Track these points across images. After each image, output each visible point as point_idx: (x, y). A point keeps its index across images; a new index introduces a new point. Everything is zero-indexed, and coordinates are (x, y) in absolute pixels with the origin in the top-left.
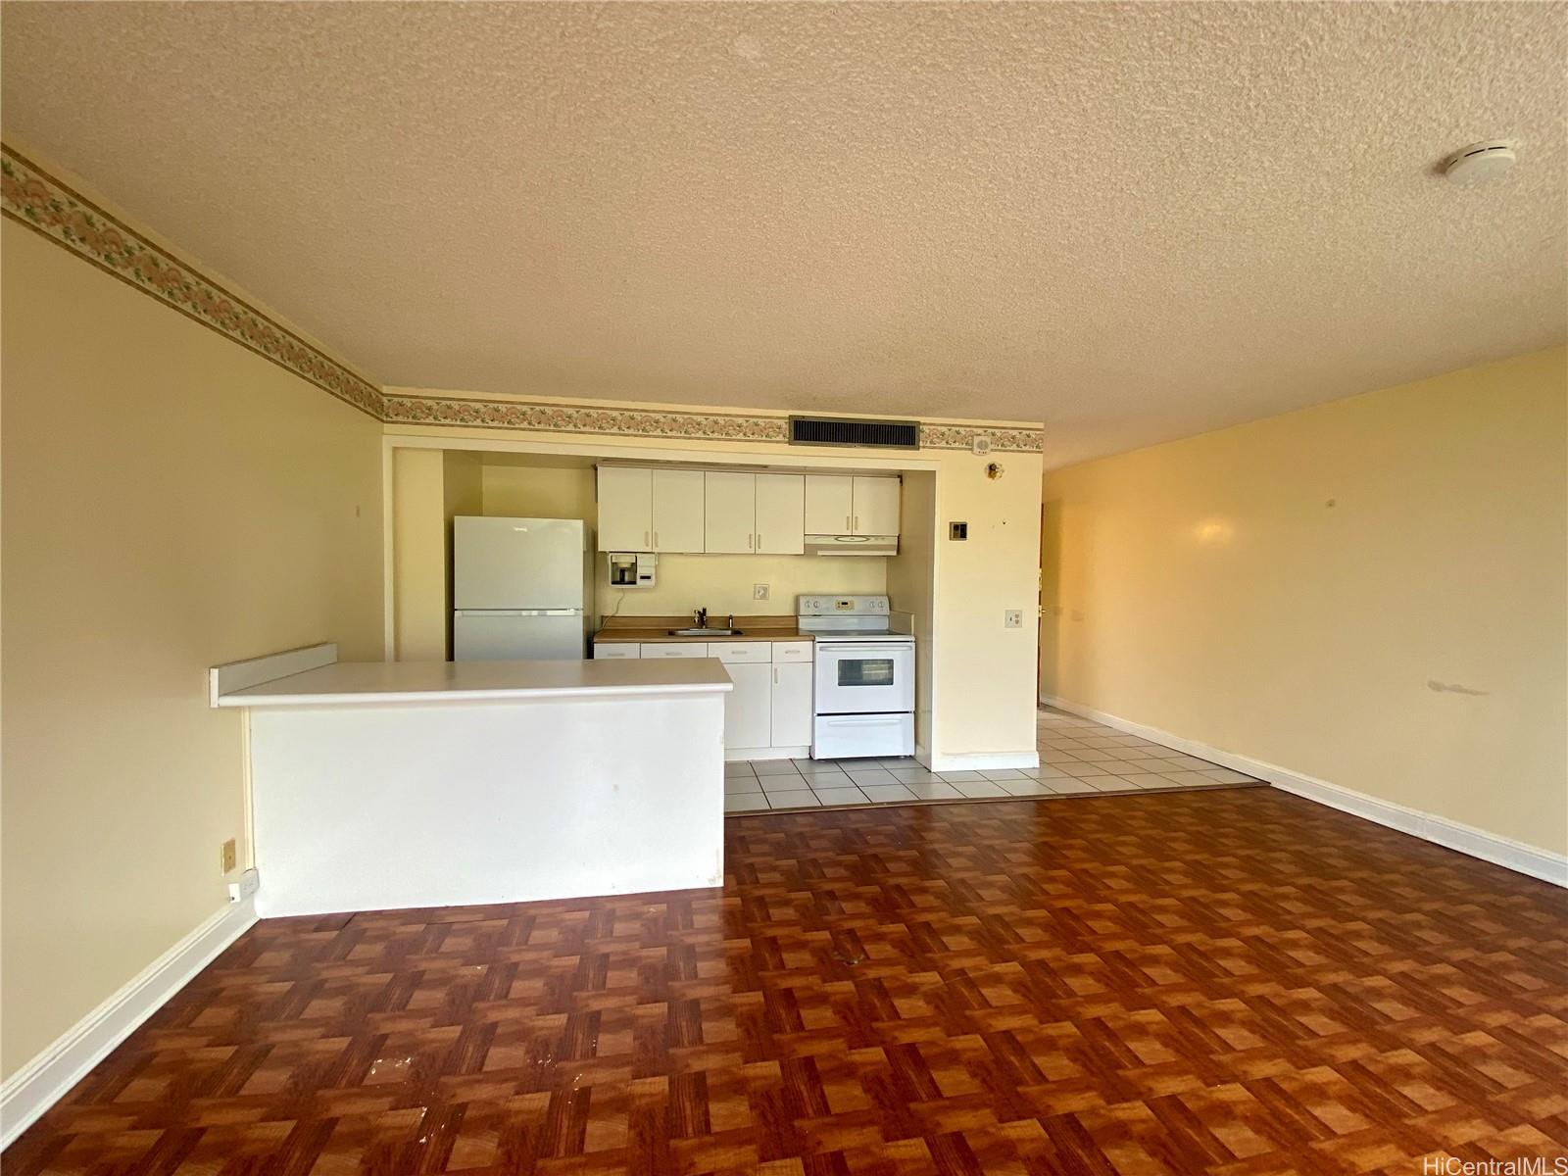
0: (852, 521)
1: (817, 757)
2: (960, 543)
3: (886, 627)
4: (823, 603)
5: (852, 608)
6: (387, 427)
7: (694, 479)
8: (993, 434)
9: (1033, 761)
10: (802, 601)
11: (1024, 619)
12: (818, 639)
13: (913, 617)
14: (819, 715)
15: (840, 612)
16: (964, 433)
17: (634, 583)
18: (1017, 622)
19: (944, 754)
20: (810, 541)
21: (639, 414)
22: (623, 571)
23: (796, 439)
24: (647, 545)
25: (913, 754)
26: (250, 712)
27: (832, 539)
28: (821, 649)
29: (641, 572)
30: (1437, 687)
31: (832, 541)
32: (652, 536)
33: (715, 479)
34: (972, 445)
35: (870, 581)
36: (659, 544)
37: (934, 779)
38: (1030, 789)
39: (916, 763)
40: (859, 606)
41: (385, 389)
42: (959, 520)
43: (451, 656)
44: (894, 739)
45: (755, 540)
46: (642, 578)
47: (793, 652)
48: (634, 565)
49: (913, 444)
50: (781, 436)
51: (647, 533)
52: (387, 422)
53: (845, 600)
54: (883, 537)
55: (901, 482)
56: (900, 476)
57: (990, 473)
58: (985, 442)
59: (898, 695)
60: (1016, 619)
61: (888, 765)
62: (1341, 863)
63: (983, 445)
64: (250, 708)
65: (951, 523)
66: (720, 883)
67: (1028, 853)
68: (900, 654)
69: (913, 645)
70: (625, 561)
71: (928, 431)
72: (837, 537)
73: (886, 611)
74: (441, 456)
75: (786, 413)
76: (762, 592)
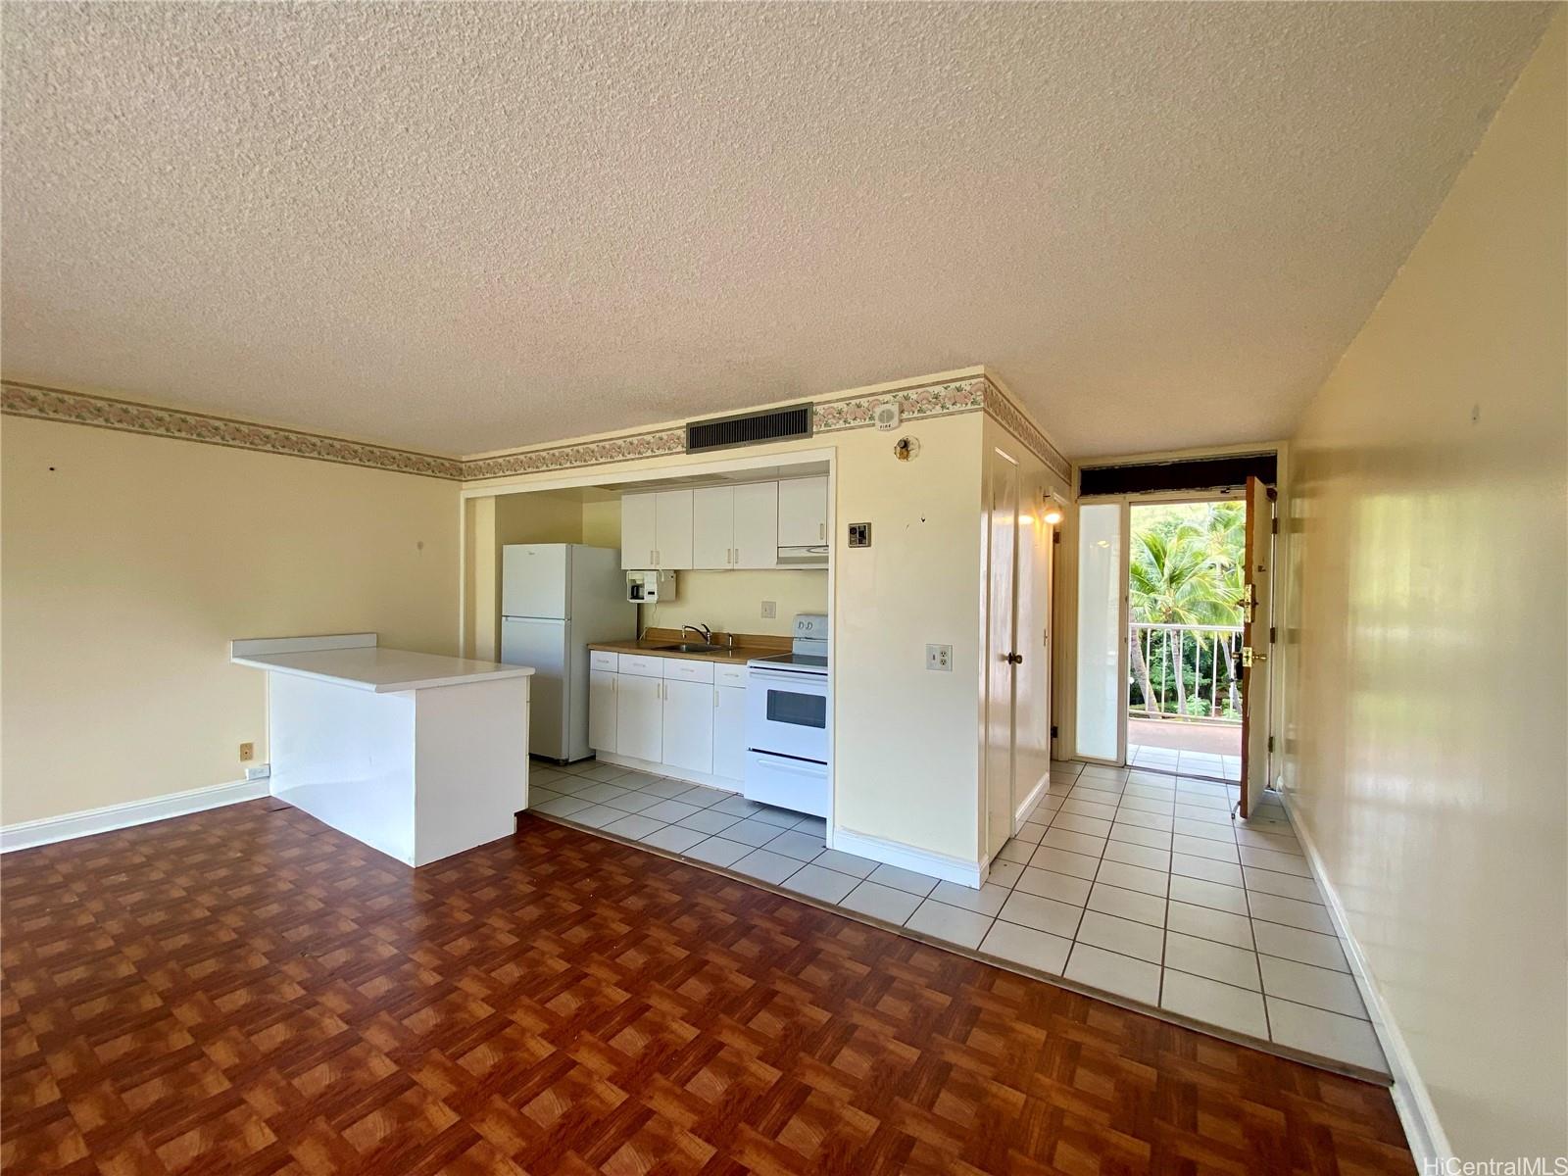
0: (826, 528)
2: (862, 552)
4: (817, 624)
6: (464, 485)
8: (907, 398)
9: (969, 875)
10: (797, 621)
12: (751, 664)
16: (866, 405)
17: (642, 598)
18: (943, 662)
20: (784, 554)
23: (691, 447)
24: (652, 563)
27: (804, 550)
28: (751, 675)
29: (647, 588)
31: (804, 553)
32: (655, 555)
34: (874, 419)
36: (660, 562)
42: (859, 519)
45: (733, 554)
46: (649, 593)
48: (643, 582)
49: (805, 431)
50: (680, 447)
51: (652, 552)
52: (464, 481)
57: (901, 454)
58: (889, 411)
60: (940, 658)
63: (887, 416)
65: (849, 526)
70: (638, 578)
71: (822, 412)
72: (810, 548)
75: (683, 422)
76: (769, 609)
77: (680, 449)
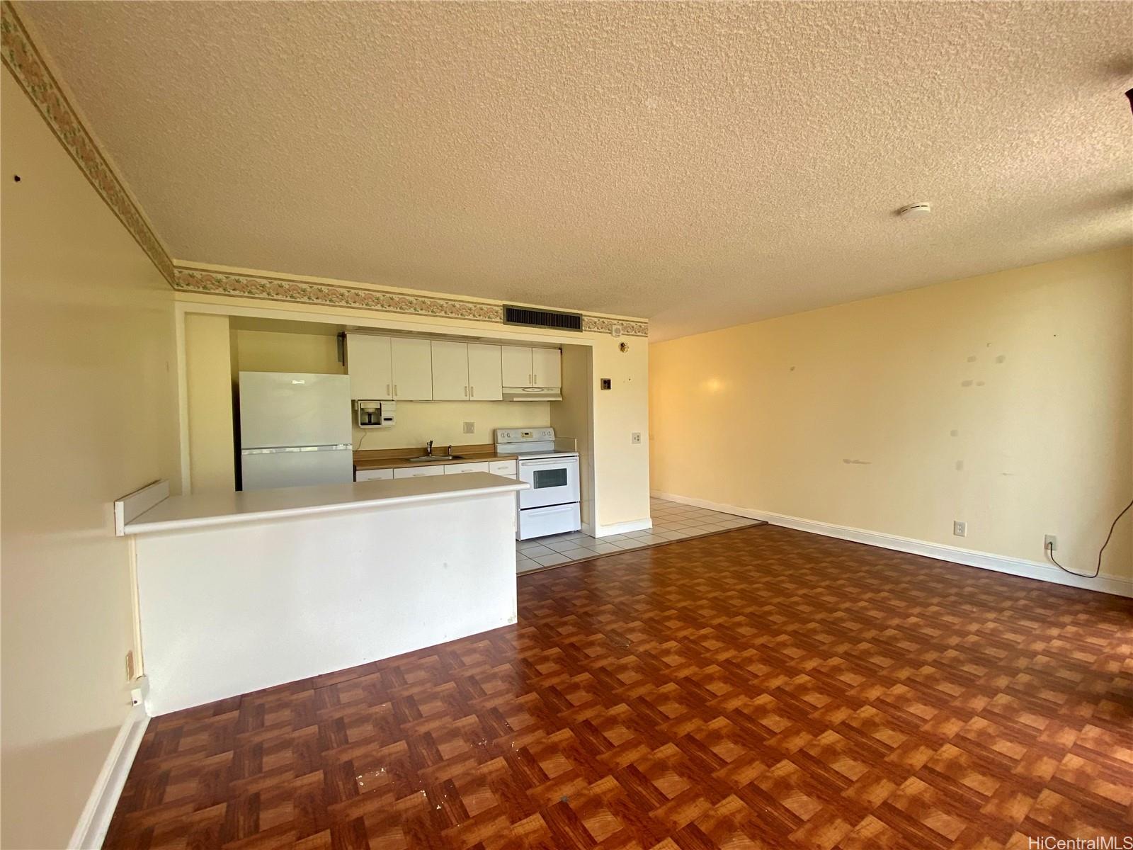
0: (532, 378)
1: (523, 538)
2: (607, 392)
3: (553, 448)
4: (513, 435)
5: (532, 437)
6: (178, 295)
7: (424, 345)
8: (622, 324)
9: (648, 524)
10: (499, 434)
11: (642, 438)
12: (520, 458)
13: (576, 440)
14: (522, 510)
15: (524, 440)
17: (378, 423)
18: (638, 440)
19: (603, 526)
20: (507, 391)
21: (397, 296)
22: (370, 415)
23: (508, 320)
24: (389, 395)
25: (579, 529)
26: (135, 540)
27: (521, 389)
28: (523, 464)
29: (384, 415)
30: (847, 461)
31: (520, 391)
32: (392, 388)
33: (439, 346)
34: (612, 331)
35: (542, 418)
36: (398, 394)
37: (597, 542)
38: (650, 541)
39: (585, 535)
40: (536, 435)
41: (175, 262)
42: (607, 377)
43: (239, 486)
44: (568, 521)
45: (469, 390)
46: (385, 419)
47: (503, 468)
48: (379, 410)
49: (578, 328)
50: (498, 318)
51: (388, 386)
52: (179, 290)
53: (527, 431)
54: (551, 389)
55: (561, 352)
56: (560, 348)
57: (621, 349)
58: (618, 329)
59: (569, 492)
60: (637, 438)
61: (567, 538)
62: (801, 561)
63: (617, 331)
64: (135, 535)
65: (602, 379)
66: (515, 621)
67: (651, 581)
68: (570, 464)
69: (578, 458)
70: (371, 407)
71: (587, 320)
72: (524, 388)
73: (553, 438)
74: (227, 321)
75: (501, 303)
76: (469, 428)
77: (498, 319)
